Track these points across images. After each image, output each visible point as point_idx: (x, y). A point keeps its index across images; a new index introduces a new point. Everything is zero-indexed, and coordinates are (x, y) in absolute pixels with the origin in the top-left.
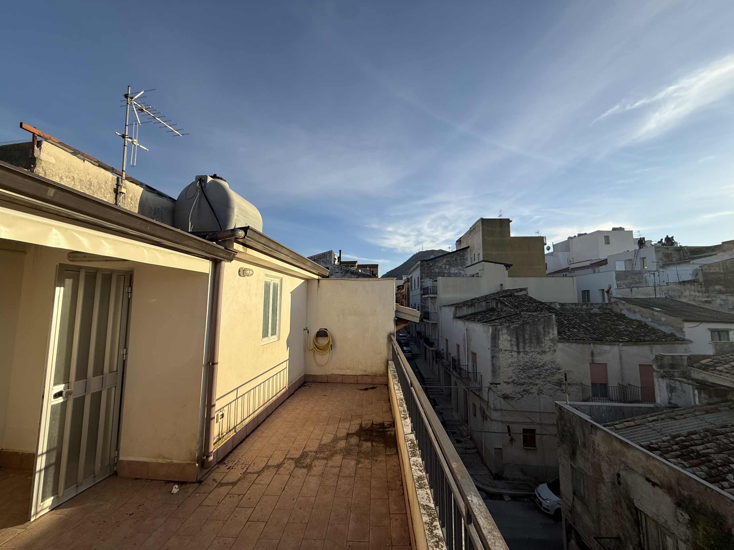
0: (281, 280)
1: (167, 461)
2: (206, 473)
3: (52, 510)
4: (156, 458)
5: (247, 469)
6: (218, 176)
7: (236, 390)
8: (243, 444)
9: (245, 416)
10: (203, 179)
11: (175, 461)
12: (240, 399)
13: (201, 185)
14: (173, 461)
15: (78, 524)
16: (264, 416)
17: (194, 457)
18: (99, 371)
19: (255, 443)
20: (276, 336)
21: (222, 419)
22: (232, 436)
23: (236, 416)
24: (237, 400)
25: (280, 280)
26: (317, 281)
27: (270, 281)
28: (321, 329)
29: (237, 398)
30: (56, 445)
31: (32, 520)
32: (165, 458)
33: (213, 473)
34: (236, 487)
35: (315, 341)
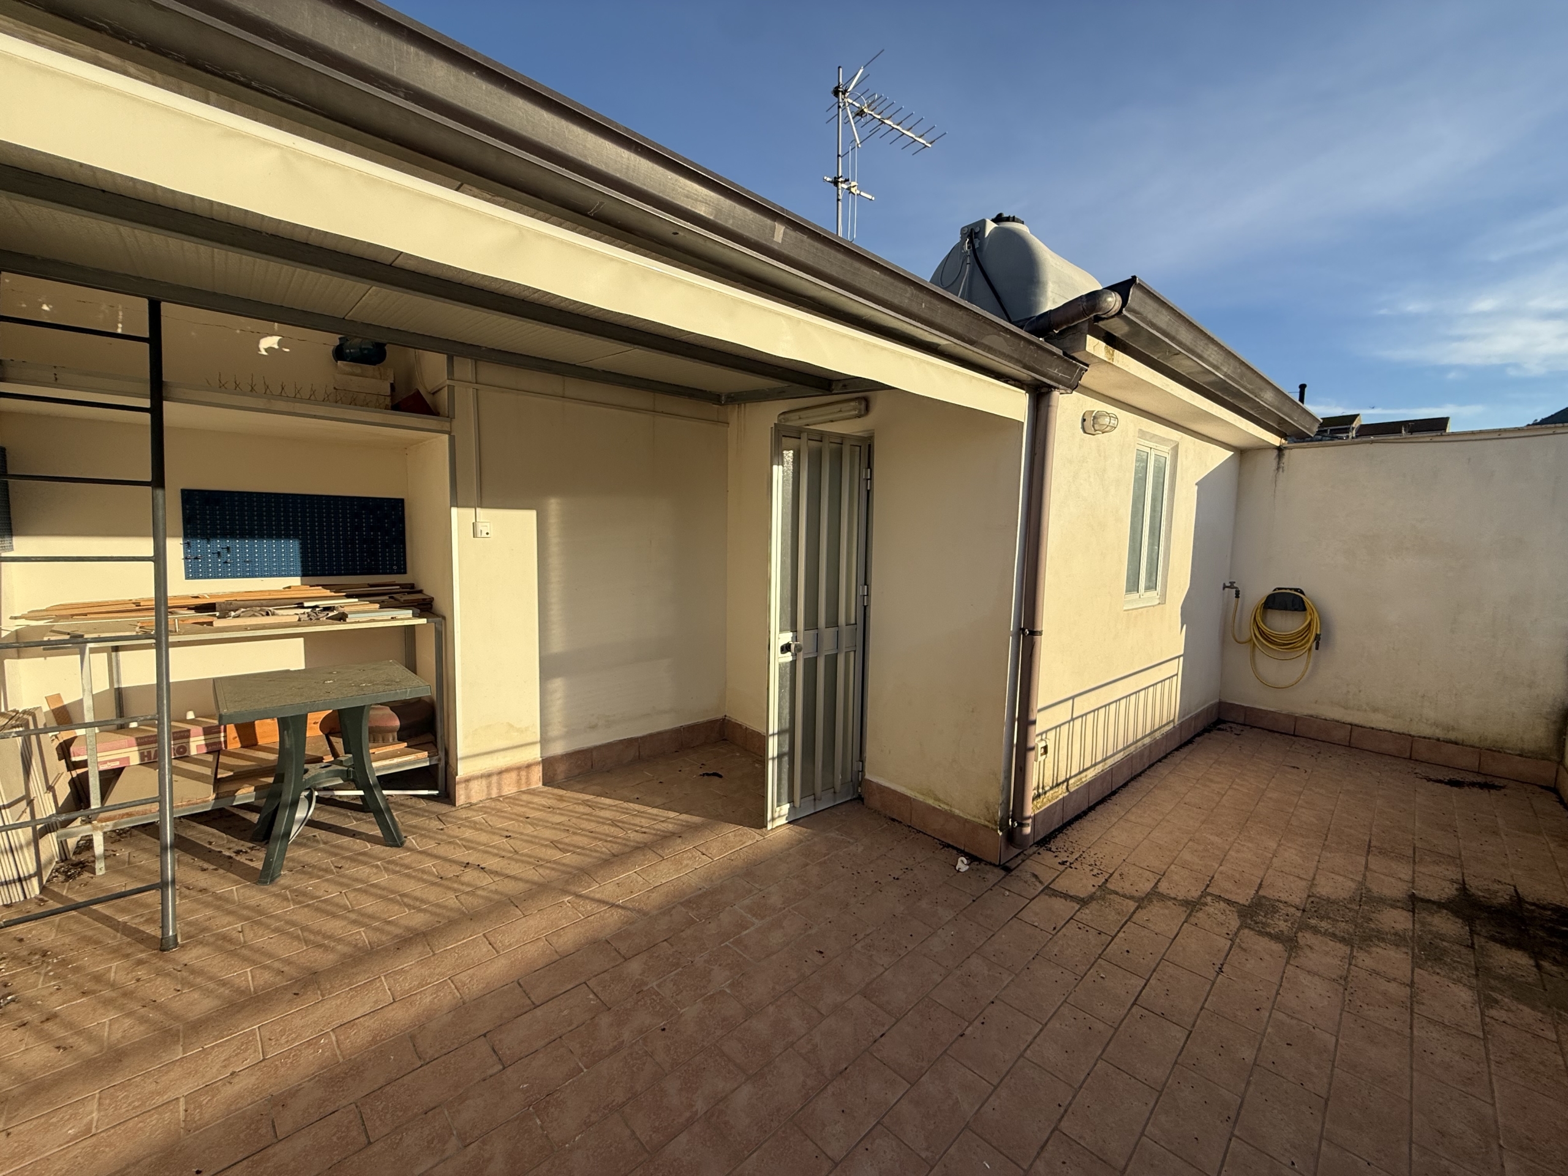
0: (1175, 450)
1: (942, 805)
2: (1017, 856)
3: (789, 823)
4: (923, 794)
5: (1107, 880)
6: (1005, 215)
7: (1071, 701)
8: (1085, 822)
9: (1088, 764)
10: (977, 230)
11: (957, 812)
12: (1078, 722)
13: (974, 246)
14: (953, 810)
15: (824, 859)
16: (1126, 774)
17: (994, 816)
18: (833, 622)
19: (1113, 830)
20: (1156, 592)
21: (1044, 756)
22: (1061, 797)
23: (1070, 757)
24: (1071, 723)
25: (1172, 449)
26: (1275, 452)
27: (1148, 450)
28: (1279, 589)
29: (1073, 719)
30: (787, 725)
31: (769, 827)
32: (939, 800)
33: (1028, 862)
34: (1087, 911)
35: (1259, 619)
